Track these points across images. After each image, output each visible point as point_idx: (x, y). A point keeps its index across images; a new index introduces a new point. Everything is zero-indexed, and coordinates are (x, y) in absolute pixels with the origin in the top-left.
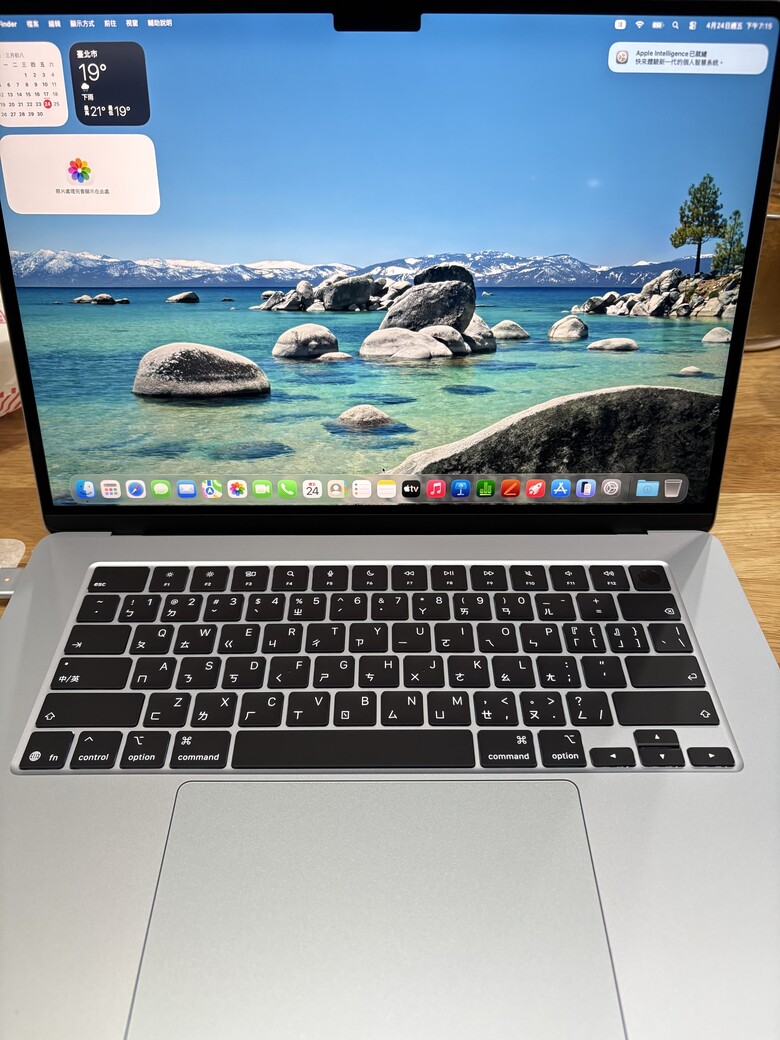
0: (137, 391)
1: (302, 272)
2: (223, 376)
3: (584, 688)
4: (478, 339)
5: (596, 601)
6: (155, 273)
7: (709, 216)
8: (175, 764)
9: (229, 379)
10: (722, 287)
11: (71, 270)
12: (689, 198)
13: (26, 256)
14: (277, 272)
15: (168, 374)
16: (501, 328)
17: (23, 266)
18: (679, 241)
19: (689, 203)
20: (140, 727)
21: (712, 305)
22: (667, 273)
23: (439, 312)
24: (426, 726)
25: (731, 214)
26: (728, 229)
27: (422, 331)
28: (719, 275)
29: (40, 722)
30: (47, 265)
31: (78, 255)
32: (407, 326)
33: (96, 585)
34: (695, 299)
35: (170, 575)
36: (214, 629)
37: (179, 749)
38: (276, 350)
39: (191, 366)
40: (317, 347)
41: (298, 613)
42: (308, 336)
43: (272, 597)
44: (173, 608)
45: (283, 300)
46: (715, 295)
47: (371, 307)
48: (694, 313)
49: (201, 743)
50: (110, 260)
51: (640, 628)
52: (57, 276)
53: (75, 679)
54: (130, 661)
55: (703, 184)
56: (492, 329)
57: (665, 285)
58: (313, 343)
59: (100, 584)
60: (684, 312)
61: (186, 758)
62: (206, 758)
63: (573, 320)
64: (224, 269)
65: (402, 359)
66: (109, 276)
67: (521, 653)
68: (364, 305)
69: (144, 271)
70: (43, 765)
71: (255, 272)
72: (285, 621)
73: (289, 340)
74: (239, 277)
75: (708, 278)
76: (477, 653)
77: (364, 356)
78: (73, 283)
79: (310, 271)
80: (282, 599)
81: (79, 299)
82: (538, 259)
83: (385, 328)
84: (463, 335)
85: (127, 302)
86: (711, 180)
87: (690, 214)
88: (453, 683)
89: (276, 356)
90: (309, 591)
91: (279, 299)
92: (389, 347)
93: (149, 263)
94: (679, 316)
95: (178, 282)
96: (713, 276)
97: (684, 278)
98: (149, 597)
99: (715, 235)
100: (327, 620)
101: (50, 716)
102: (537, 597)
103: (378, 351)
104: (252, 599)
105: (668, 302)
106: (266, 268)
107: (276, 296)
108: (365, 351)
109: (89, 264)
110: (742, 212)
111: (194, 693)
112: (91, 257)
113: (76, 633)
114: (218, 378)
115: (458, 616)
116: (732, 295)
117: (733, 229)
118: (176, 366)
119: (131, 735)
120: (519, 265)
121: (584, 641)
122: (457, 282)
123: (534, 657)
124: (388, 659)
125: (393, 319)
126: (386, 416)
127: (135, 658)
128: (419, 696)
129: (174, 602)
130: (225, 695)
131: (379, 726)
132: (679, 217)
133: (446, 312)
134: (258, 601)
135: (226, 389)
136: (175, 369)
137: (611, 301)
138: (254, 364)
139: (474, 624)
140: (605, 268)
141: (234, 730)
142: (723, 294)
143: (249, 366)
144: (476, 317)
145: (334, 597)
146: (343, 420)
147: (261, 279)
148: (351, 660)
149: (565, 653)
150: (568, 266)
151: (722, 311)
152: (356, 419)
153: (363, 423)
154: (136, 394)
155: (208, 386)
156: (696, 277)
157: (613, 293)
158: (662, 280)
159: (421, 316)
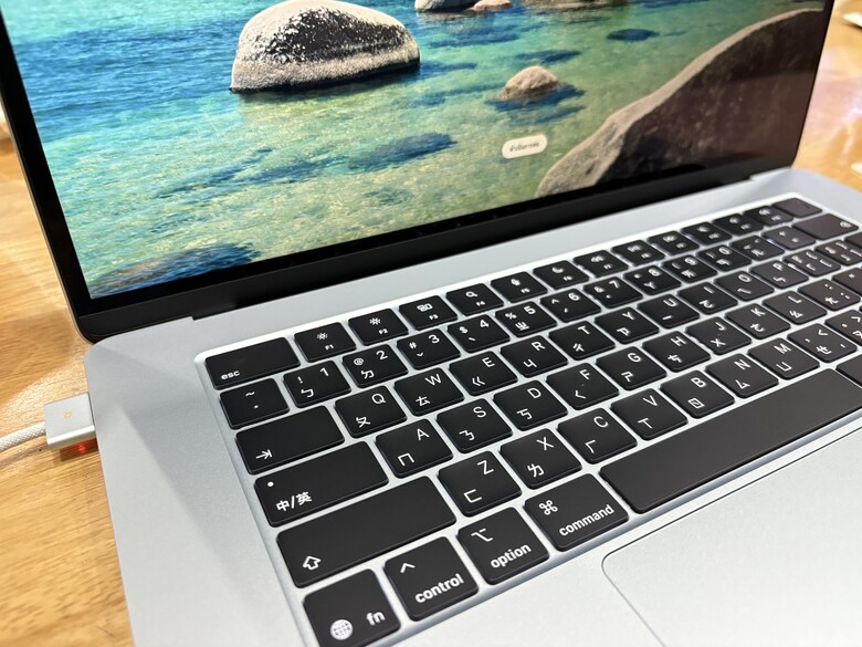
2: (361, 46)
9: (369, 50)
15: (284, 52)
38: (420, 2)
39: (315, 37)
89: (421, 11)
114: (354, 50)
118: (295, 39)
126: (555, 79)
135: (365, 67)
136: (295, 43)
138: (400, 24)
143: (394, 28)
146: (508, 90)
152: (523, 86)
153: (530, 91)
154: (238, 91)
155: (340, 64)
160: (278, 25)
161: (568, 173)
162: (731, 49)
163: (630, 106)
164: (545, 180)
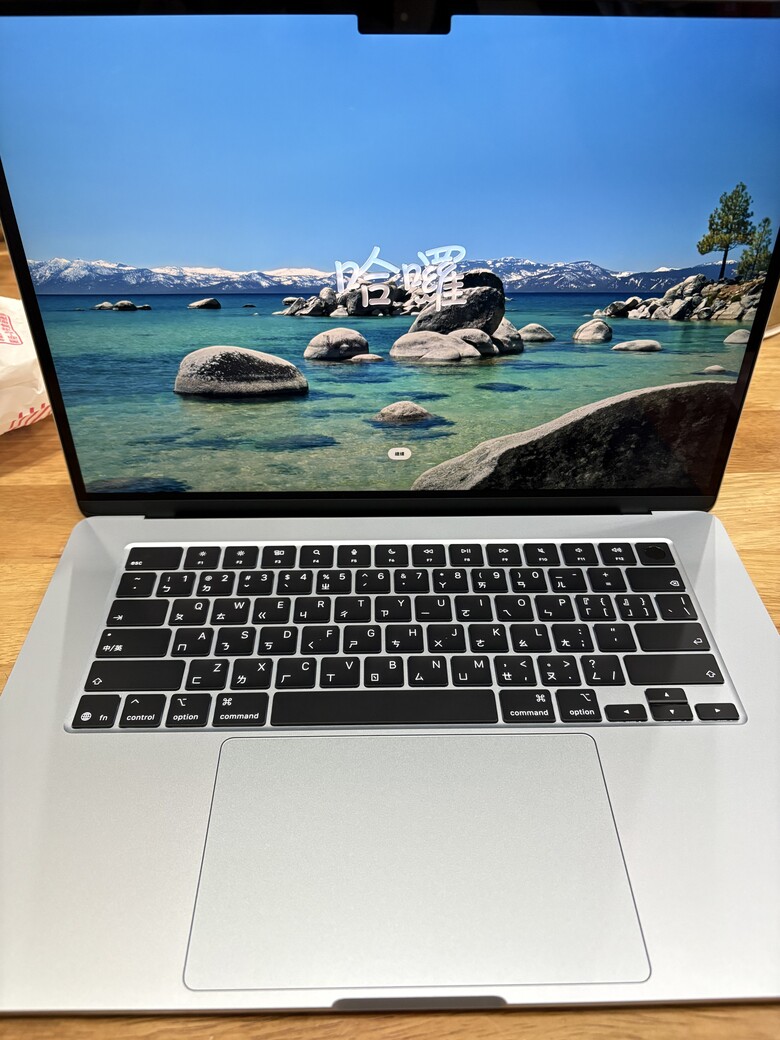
0: (179, 390)
3: (597, 652)
4: (505, 341)
5: (605, 575)
6: (173, 281)
7: (738, 223)
8: (217, 723)
9: (269, 379)
10: (745, 292)
11: (86, 279)
12: (720, 206)
13: (41, 265)
14: (297, 279)
16: (527, 331)
17: (40, 273)
18: (705, 248)
19: (719, 211)
20: (182, 691)
21: (734, 309)
22: (691, 278)
23: (469, 316)
24: (451, 686)
25: (761, 221)
26: (757, 235)
27: (452, 334)
28: (743, 280)
29: (89, 686)
30: (63, 274)
31: (93, 263)
32: (437, 330)
33: (133, 563)
34: (717, 303)
35: (203, 554)
36: (248, 602)
37: (220, 709)
38: (308, 352)
39: (232, 367)
40: (348, 349)
41: (326, 587)
42: (339, 339)
43: (301, 573)
44: (208, 583)
45: (307, 306)
46: (737, 299)
47: (394, 313)
48: (714, 317)
49: (241, 704)
50: (126, 269)
51: (647, 598)
52: (73, 284)
53: (119, 648)
54: (169, 632)
55: (735, 192)
56: (519, 332)
57: (688, 290)
58: (345, 345)
59: (137, 563)
60: (705, 315)
61: (227, 717)
62: (247, 717)
63: (601, 323)
64: (242, 277)
65: (432, 360)
66: (126, 284)
67: (537, 621)
68: (388, 310)
69: (161, 278)
70: (94, 724)
71: (274, 279)
72: (314, 594)
73: (320, 343)
74: (258, 284)
75: (732, 283)
76: (496, 621)
77: (394, 357)
78: (89, 290)
80: (310, 575)
81: (99, 305)
83: (415, 331)
84: (492, 338)
85: (148, 308)
86: (744, 188)
87: (720, 221)
88: (475, 648)
89: (308, 358)
90: (335, 567)
91: (302, 305)
92: (418, 349)
93: (166, 271)
94: (699, 319)
95: (196, 289)
96: (737, 281)
97: (708, 284)
98: (185, 574)
99: (743, 242)
100: (353, 594)
101: (98, 681)
102: (550, 572)
103: (408, 354)
104: (282, 575)
105: (690, 307)
106: (285, 275)
107: (299, 302)
108: (395, 352)
109: (105, 272)
110: (770, 218)
111: (232, 660)
112: (107, 265)
113: (116, 608)
115: (476, 588)
116: (754, 299)
117: (761, 236)
118: (217, 367)
119: (175, 697)
120: (539, 272)
121: (595, 611)
122: (488, 288)
123: (549, 625)
124: (413, 627)
125: (423, 324)
126: (425, 411)
127: (174, 629)
128: (443, 660)
129: (209, 578)
130: (262, 661)
131: (406, 687)
132: (708, 224)
133: (475, 316)
134: (287, 577)
137: (634, 305)
138: (293, 365)
139: (492, 596)
140: (625, 274)
141: (272, 691)
142: (745, 298)
144: (504, 320)
145: (359, 574)
146: (383, 415)
147: (280, 286)
148: (377, 629)
149: (578, 621)
150: (589, 272)
151: (743, 314)
153: (402, 417)
154: (178, 393)
155: (248, 385)
156: (720, 283)
157: (636, 298)
158: (686, 285)
159: (450, 320)
160: (205, 359)
161: (443, 477)
163: (502, 438)
164: (420, 479)
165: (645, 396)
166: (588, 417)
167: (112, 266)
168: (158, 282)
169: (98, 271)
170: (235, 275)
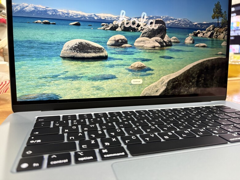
0: (62, 56)
1: (114, 18)
2: (93, 51)
4: (167, 42)
6: (65, 15)
7: (219, 12)
9: (95, 52)
11: (33, 12)
12: (215, 7)
13: (17, 5)
14: (106, 17)
15: (74, 50)
16: (173, 39)
17: (15, 8)
18: (213, 18)
21: (222, 36)
22: (211, 26)
23: (157, 33)
25: (224, 12)
26: (224, 15)
27: (152, 38)
28: (223, 27)
30: (25, 9)
31: (37, 6)
32: (148, 37)
34: (218, 33)
38: (108, 43)
39: (82, 47)
40: (121, 42)
42: (118, 39)
45: (109, 27)
46: (222, 33)
47: (135, 30)
48: (218, 37)
50: (49, 9)
52: (28, 13)
55: (217, 3)
56: (171, 39)
57: (211, 29)
58: (120, 41)
60: (216, 37)
63: (191, 38)
64: (89, 15)
65: (147, 47)
66: (48, 14)
68: (133, 30)
69: (61, 13)
71: (99, 17)
73: (113, 40)
74: (94, 18)
77: (135, 46)
78: (34, 15)
79: (116, 18)
81: (37, 21)
82: (180, 19)
83: (142, 37)
84: (163, 41)
85: (55, 24)
87: (215, 11)
89: (108, 45)
91: (107, 26)
92: (142, 43)
93: (63, 11)
94: (215, 38)
95: (73, 18)
96: (221, 28)
97: (215, 28)
99: (221, 17)
103: (140, 45)
105: (212, 34)
106: (103, 15)
107: (106, 25)
108: (135, 44)
109: (41, 9)
112: (42, 7)
114: (91, 52)
116: (226, 33)
118: (77, 47)
120: (175, 21)
122: (161, 25)
125: (144, 35)
126: (145, 65)
132: (213, 11)
133: (159, 33)
135: (94, 56)
136: (76, 48)
137: (199, 33)
138: (103, 47)
140: (196, 23)
142: (224, 32)
143: (101, 48)
144: (166, 35)
146: (132, 67)
147: (101, 19)
150: (187, 22)
151: (224, 37)
152: (136, 66)
153: (138, 68)
154: (62, 57)
155: (87, 54)
156: (218, 27)
157: (199, 30)
158: (210, 28)
159: (152, 34)
160: (73, 44)
161: (150, 91)
162: (197, 64)
163: (168, 75)
164: (143, 91)
165: (204, 61)
166: (191, 68)
167: (43, 8)
168: (59, 14)
169: (38, 9)
170: (86, 15)
